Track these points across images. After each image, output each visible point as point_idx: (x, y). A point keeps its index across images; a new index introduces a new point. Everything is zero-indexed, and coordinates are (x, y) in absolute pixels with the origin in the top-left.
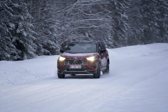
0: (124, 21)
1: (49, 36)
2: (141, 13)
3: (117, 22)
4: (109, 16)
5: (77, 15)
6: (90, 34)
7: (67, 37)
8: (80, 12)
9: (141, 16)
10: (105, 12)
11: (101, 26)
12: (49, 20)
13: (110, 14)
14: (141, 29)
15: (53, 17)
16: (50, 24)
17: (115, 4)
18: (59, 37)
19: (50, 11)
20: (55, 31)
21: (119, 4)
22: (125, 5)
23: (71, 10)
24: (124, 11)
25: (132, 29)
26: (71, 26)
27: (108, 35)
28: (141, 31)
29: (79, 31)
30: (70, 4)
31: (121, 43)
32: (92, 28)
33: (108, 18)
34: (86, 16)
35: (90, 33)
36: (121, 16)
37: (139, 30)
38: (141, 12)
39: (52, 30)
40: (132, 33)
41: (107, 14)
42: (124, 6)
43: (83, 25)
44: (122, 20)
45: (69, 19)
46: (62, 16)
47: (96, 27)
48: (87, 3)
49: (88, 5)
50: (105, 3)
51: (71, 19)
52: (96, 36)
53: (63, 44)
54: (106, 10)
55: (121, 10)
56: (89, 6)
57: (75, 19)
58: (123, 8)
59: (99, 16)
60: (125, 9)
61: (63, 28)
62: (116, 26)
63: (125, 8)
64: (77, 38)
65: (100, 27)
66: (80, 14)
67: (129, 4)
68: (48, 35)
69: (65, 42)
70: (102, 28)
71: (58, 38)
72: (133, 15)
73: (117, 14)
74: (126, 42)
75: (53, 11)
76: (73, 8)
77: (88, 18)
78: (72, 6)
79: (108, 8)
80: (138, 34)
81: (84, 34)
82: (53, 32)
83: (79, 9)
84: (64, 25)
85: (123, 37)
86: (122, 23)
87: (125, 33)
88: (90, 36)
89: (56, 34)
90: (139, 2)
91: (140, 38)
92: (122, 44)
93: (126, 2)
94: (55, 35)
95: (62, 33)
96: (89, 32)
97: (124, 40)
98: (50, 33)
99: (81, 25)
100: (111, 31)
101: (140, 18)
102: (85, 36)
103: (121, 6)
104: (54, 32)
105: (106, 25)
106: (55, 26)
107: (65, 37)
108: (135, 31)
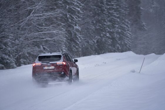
0: (77, 33)
1: (3, 50)
2: (93, 25)
3: (71, 34)
4: (63, 29)
5: (31, 28)
6: (44, 47)
7: (21, 50)
8: (34, 25)
9: (94, 27)
10: (59, 25)
11: (55, 38)
12: (2, 34)
13: (63, 26)
14: (94, 40)
15: (6, 31)
16: (3, 38)
17: (68, 17)
18: (13, 51)
19: (3, 26)
20: (9, 45)
21: (72, 16)
22: (77, 18)
23: (24, 24)
24: (77, 23)
25: (85, 40)
26: (24, 40)
27: (62, 47)
28: (94, 41)
29: (33, 44)
30: (23, 18)
31: (75, 54)
32: (47, 41)
33: (61, 30)
34: (40, 29)
35: (44, 45)
36: (74, 28)
37: (92, 41)
38: (93, 24)
39: (6, 44)
40: (86, 44)
41: (61, 26)
42: (76, 18)
43: (37, 38)
44: (75, 31)
45: (23, 32)
46: (15, 30)
47: (50, 39)
48: (40, 16)
49: (41, 19)
50: (57, 15)
51: (24, 32)
52: (51, 48)
53: (17, 58)
54: (59, 22)
55: (74, 22)
56: (42, 19)
57: (29, 33)
58: (76, 20)
59: (52, 29)
60: (77, 21)
61: (17, 42)
62: (69, 37)
63: (77, 20)
64: (31, 51)
65: (54, 39)
66: (33, 27)
67: (82, 16)
68: (1, 50)
69: (20, 56)
70: (56, 40)
71: (12, 51)
72: (85, 26)
73: (70, 26)
74: (80, 53)
75: (6, 25)
76: (26, 22)
77: (42, 31)
78: (25, 20)
79: (61, 20)
80: (91, 45)
81: (39, 47)
82: (7, 46)
83: (33, 23)
84: (18, 39)
85: (77, 49)
86: (76, 34)
87: (78, 44)
88: (44, 49)
89: (10, 47)
90: (91, 14)
91: (94, 49)
92: (76, 55)
93: (78, 15)
94: (9, 49)
95: (16, 47)
96: (43, 44)
97: (78, 51)
98: (4, 47)
99: (35, 38)
100: (65, 43)
101: (93, 30)
102: (39, 49)
103: (73, 18)
104: (8, 45)
105: (60, 37)
106: (9, 40)
107: (20, 50)
108: (88, 42)
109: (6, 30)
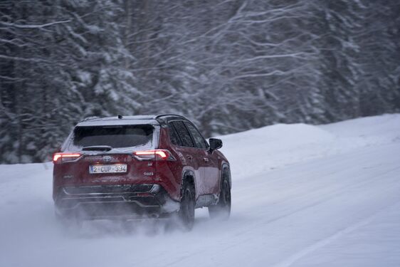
0: (349, 59)
1: (172, 98)
2: (390, 38)
3: (334, 60)
4: (314, 48)
5: (236, 46)
6: (267, 91)
7: (213, 99)
8: (244, 39)
9: (392, 44)
10: (304, 39)
11: (294, 71)
12: (170, 62)
13: (316, 42)
14: (391, 76)
15: (179, 53)
16: (171, 71)
17: (328, 19)
18: (195, 100)
19: (173, 40)
20: (185, 86)
21: (337, 18)
22: (352, 20)
23: (222, 36)
24: (349, 33)
25: (370, 75)
26: (222, 74)
27: (310, 92)
28: (391, 80)
29: (241, 85)
30: (220, 22)
31: (343, 110)
32: (274, 78)
33: (311, 51)
34: (258, 49)
35: (267, 88)
36: (341, 46)
37: (386, 78)
38: (390, 36)
39: (177, 84)
40: (371, 86)
41: (309, 42)
42: (348, 21)
43: (251, 70)
44: (344, 55)
45: (217, 56)
46: (200, 50)
47: (282, 73)
48: (261, 17)
49: (263, 23)
50: (303, 15)
51: (221, 56)
52: (284, 96)
53: (204, 117)
54: (306, 33)
55: (343, 32)
56: (264, 25)
57: (233, 57)
58: (348, 28)
59: (289, 48)
60: (352, 29)
61: (204, 79)
62: (329, 69)
63: (351, 26)
64: (236, 102)
65: (292, 74)
66: (244, 44)
67: (362, 17)
68: (168, 97)
69: (210, 113)
70: (295, 75)
71: (193, 102)
72: (370, 42)
73: (332, 42)
74: (355, 107)
75: (178, 39)
76: (225, 31)
77: (262, 54)
78: (224, 27)
79: (310, 27)
80: (384, 88)
81: (254, 92)
82: (180, 89)
83: (242, 33)
84: (207, 72)
85: (348, 97)
86: (345, 62)
87: (352, 86)
88: (267, 96)
89: (188, 92)
90: (387, 11)
91: (391, 99)
92: (345, 112)
93: (353, 13)
94: (185, 95)
95: (201, 91)
96: (265, 86)
97: (351, 104)
98: (174, 91)
99: (245, 70)
100: (319, 83)
101: (389, 50)
102: (256, 98)
103: (341, 21)
104: (183, 88)
105: (306, 69)
106: (185, 74)
107: (209, 99)
108: (377, 82)
109: (180, 51)
